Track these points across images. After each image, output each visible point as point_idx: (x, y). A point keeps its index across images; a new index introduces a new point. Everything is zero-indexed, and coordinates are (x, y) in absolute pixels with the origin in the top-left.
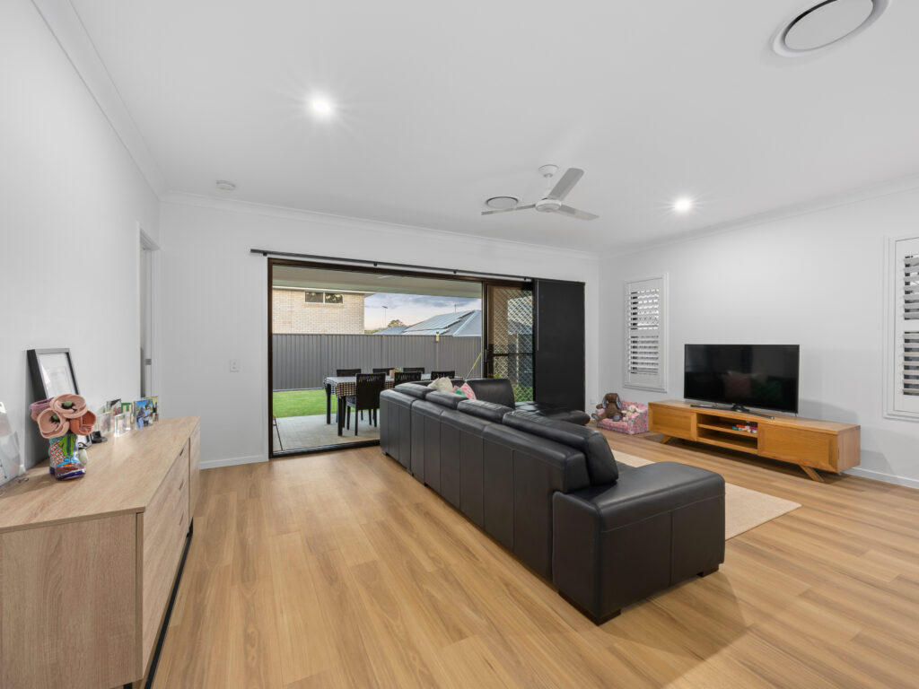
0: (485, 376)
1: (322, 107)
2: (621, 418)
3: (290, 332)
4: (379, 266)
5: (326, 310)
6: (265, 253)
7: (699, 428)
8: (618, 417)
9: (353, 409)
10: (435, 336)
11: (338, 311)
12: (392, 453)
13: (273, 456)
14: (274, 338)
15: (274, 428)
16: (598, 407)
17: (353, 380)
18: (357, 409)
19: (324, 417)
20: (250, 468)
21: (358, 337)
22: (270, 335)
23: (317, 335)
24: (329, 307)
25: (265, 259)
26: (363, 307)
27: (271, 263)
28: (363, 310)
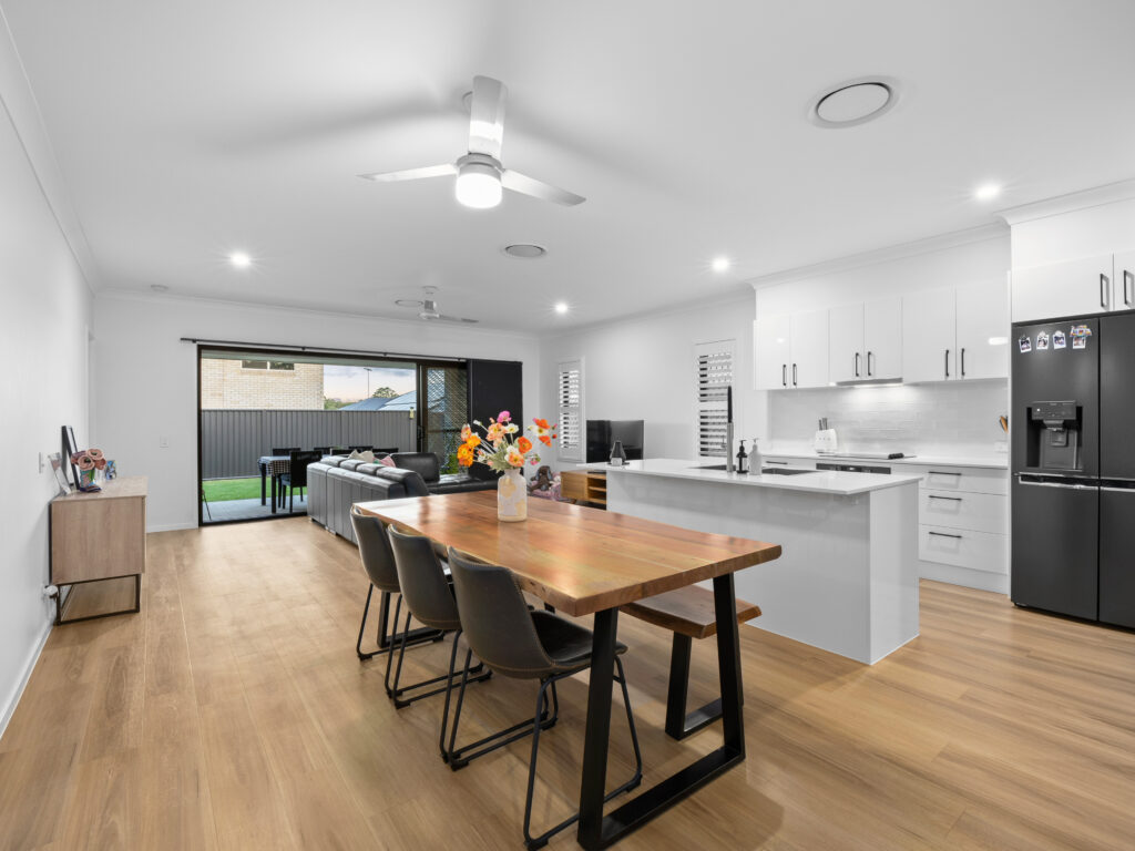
0: (419, 450)
1: (241, 260)
2: (547, 489)
3: (221, 408)
4: (307, 350)
5: (271, 379)
6: (194, 341)
7: (590, 491)
8: (544, 487)
9: (288, 488)
10: (409, 412)
11: (289, 380)
12: (317, 519)
13: (202, 524)
14: (205, 417)
15: (204, 504)
16: (533, 479)
17: (288, 458)
18: (292, 486)
19: (260, 500)
20: (181, 533)
21: (315, 414)
22: (200, 411)
23: (256, 411)
24: (275, 374)
25: (194, 347)
26: (322, 374)
27: (201, 348)
28: (322, 379)
